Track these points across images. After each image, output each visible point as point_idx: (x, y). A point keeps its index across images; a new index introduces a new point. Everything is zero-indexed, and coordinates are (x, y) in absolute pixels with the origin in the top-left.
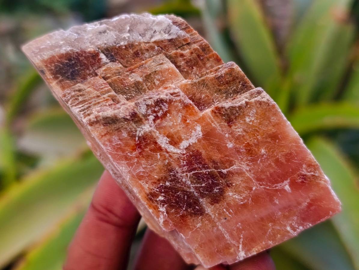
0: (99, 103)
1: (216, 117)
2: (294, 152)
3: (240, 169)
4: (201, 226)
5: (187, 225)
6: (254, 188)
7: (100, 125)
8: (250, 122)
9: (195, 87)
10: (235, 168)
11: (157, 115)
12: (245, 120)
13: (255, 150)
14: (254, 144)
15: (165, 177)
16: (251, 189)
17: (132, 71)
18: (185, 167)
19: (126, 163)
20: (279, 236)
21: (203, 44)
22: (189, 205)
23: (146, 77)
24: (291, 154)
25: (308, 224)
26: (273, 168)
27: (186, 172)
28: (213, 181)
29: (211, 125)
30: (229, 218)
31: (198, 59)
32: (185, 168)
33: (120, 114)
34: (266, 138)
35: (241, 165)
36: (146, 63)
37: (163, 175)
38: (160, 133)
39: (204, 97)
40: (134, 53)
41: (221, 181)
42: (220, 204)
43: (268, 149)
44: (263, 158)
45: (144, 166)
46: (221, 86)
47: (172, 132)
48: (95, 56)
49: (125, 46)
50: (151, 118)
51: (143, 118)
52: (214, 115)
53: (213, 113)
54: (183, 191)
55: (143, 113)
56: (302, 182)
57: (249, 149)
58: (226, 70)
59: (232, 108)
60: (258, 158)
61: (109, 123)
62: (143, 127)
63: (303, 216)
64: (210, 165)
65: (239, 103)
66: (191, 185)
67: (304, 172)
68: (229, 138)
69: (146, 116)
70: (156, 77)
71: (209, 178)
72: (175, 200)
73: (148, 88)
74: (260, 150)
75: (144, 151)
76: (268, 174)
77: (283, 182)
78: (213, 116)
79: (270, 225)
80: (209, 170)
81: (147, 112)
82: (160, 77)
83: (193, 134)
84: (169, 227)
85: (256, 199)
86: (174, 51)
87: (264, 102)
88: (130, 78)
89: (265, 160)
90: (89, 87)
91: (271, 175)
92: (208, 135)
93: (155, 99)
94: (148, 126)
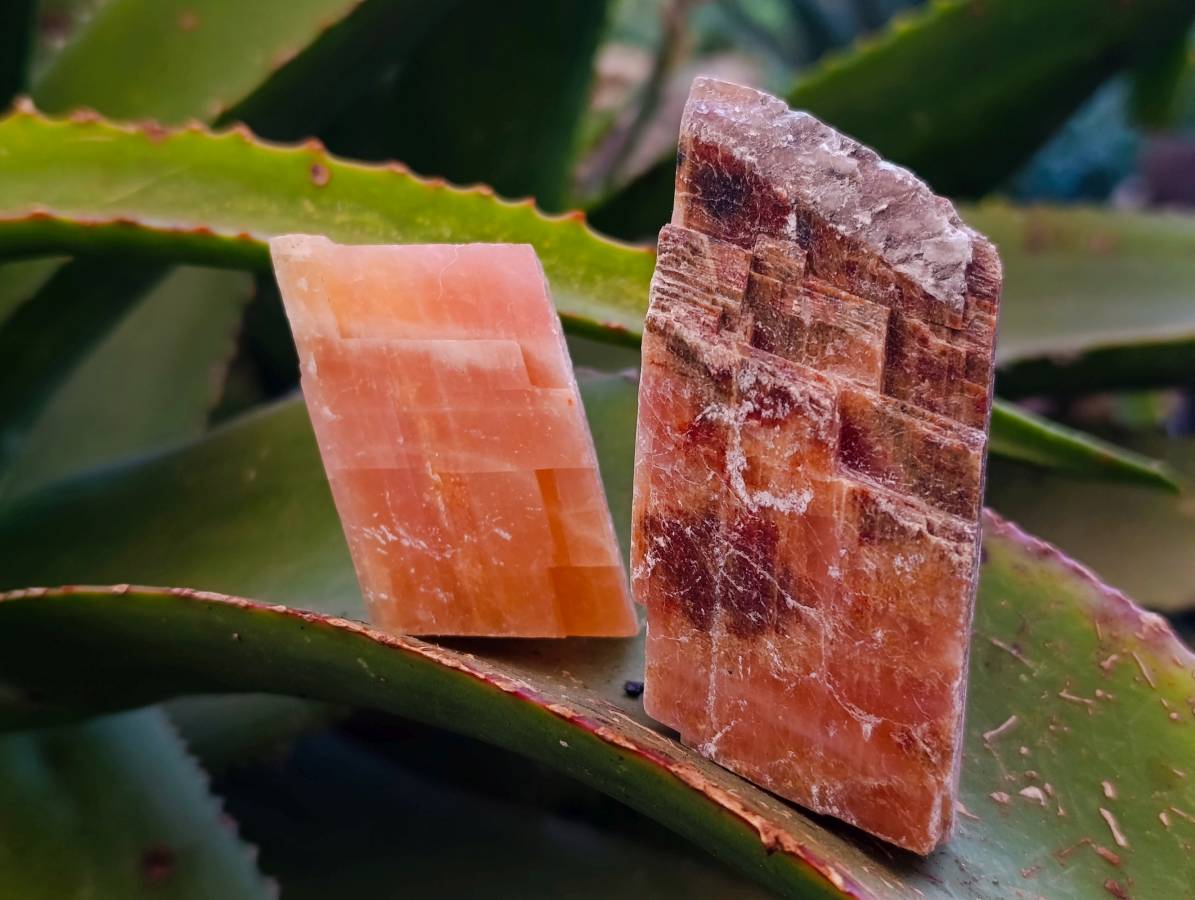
0: (695, 304)
1: (851, 508)
2: (928, 689)
3: (818, 624)
4: (686, 643)
5: (666, 620)
6: (813, 675)
7: (663, 342)
8: (899, 569)
9: (878, 421)
10: (812, 614)
11: (760, 413)
12: (893, 558)
13: (867, 620)
14: (875, 610)
15: (693, 519)
16: (808, 671)
17: (811, 292)
18: (736, 534)
19: (653, 436)
20: (790, 783)
21: (979, 356)
22: (694, 596)
23: (820, 324)
24: (921, 685)
25: (853, 817)
26: (871, 676)
27: (732, 542)
28: (758, 599)
29: (832, 512)
30: (737, 678)
31: (946, 373)
32: (735, 536)
33: (706, 356)
34: (904, 620)
35: (824, 619)
36: (846, 299)
37: (692, 509)
38: (741, 444)
39: (878, 451)
40: (848, 262)
41: (771, 611)
42: (740, 643)
43: (891, 640)
44: (869, 646)
45: (676, 468)
46: (922, 460)
47: (762, 462)
48: (780, 209)
49: (843, 237)
50: (749, 406)
51: (735, 394)
52: (850, 500)
53: (852, 497)
54: (703, 566)
55: (741, 388)
56: (899, 745)
57: (860, 608)
58: (957, 442)
59: (889, 519)
60: (863, 637)
61: (678, 354)
62: (724, 409)
63: (853, 797)
64: (778, 570)
65: (909, 521)
66: (721, 570)
67: (917, 734)
68: (842, 558)
69: (743, 396)
70: (837, 341)
71: (757, 587)
72: (680, 566)
73: (808, 345)
74: (876, 629)
75: (695, 446)
76: (856, 677)
77: (868, 714)
78: (847, 499)
79: (791, 753)
80: (768, 577)
81: (748, 391)
82: (841, 347)
83: (790, 495)
84: (640, 597)
85: (804, 695)
86: (917, 321)
87: (950, 561)
88: (796, 302)
89: (870, 651)
90: (714, 259)
91: (860, 684)
92: (814, 521)
93: (779, 383)
94: (733, 416)
